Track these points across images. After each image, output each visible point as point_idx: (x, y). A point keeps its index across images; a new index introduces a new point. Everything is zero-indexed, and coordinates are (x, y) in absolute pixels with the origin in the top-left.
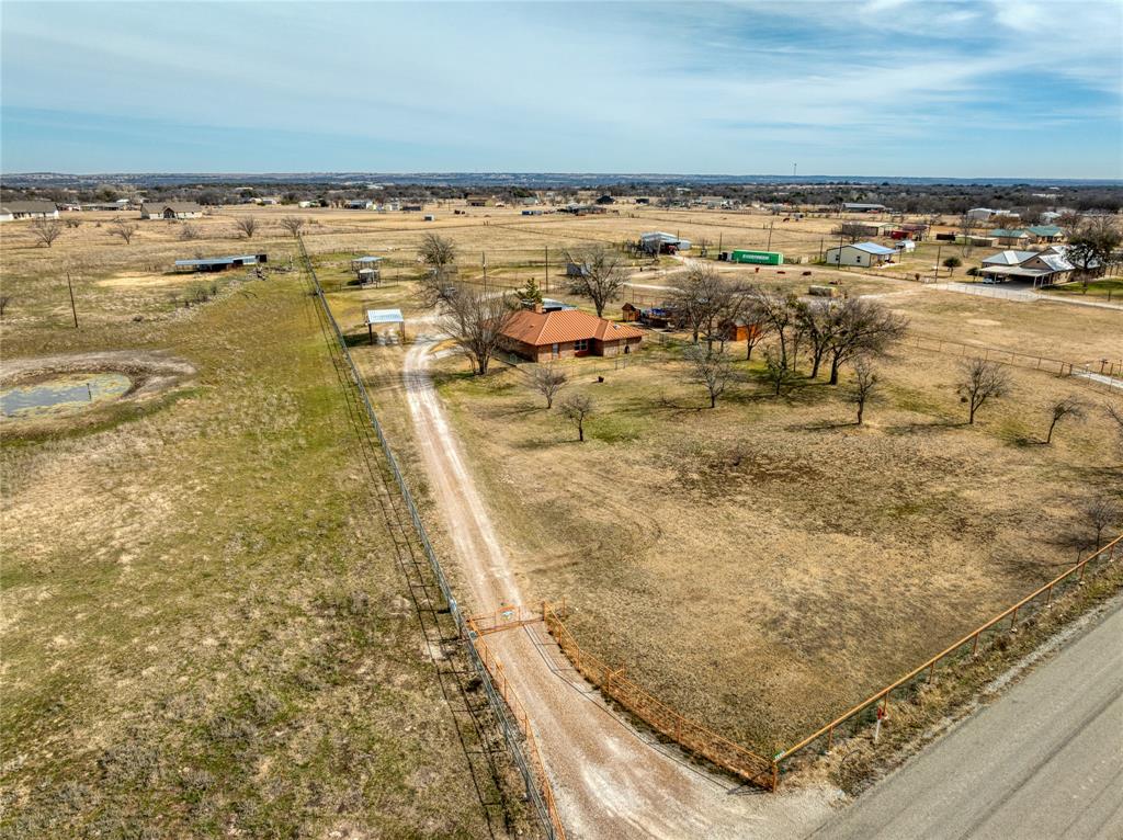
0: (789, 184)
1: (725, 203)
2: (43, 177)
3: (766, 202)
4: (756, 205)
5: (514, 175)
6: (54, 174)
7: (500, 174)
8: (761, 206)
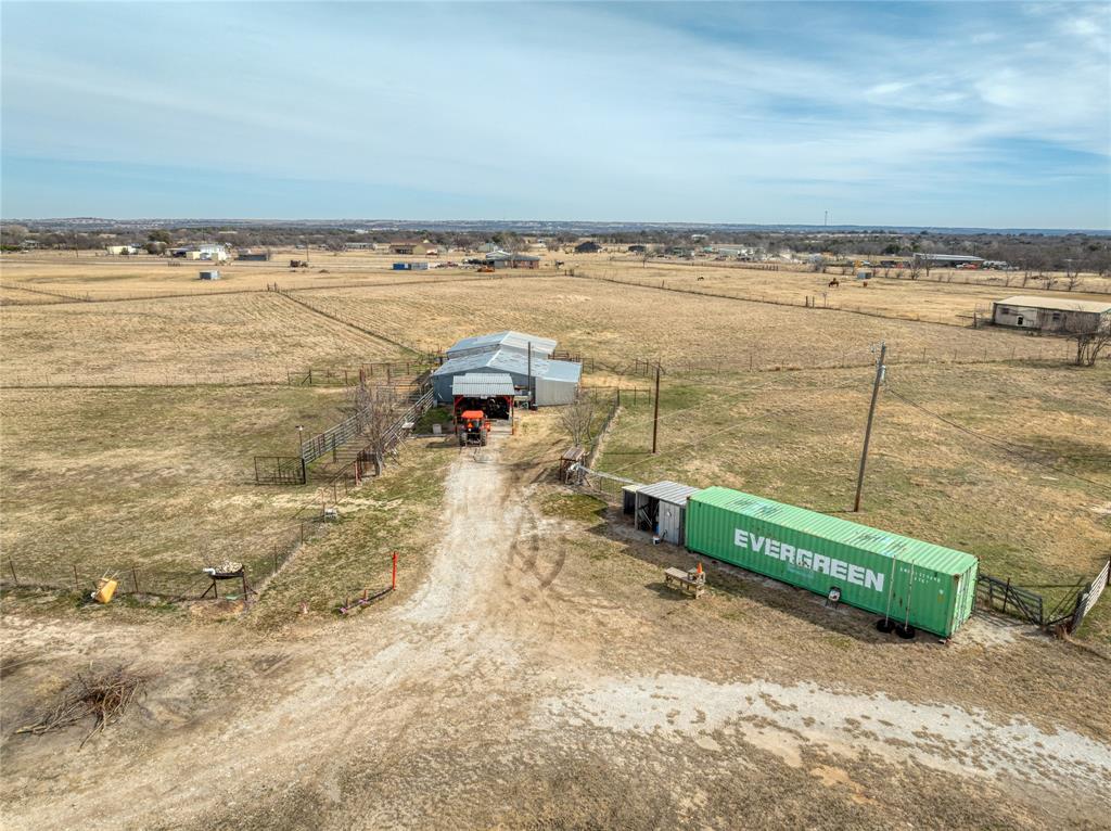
0: (819, 233)
1: (744, 251)
2: (84, 222)
3: (798, 251)
4: (787, 255)
5: (541, 223)
6: (95, 219)
7: (526, 222)
8: (793, 257)
